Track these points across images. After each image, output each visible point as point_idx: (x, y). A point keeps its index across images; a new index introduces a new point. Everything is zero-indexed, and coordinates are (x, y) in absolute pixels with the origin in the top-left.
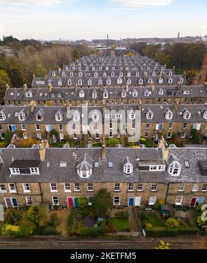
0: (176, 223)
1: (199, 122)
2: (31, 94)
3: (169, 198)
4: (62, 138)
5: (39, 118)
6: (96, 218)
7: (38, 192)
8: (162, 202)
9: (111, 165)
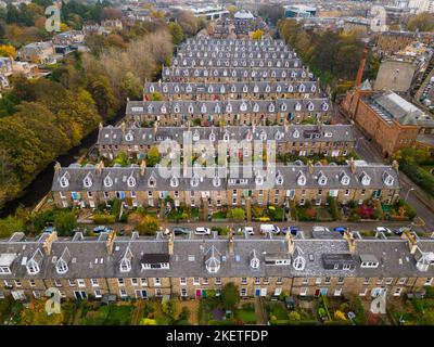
0: (298, 316)
1: (336, 188)
2: (131, 137)
3: (293, 289)
4: (177, 204)
5: (152, 183)
6: (224, 310)
7: (167, 285)
8: (287, 294)
9: (238, 258)
